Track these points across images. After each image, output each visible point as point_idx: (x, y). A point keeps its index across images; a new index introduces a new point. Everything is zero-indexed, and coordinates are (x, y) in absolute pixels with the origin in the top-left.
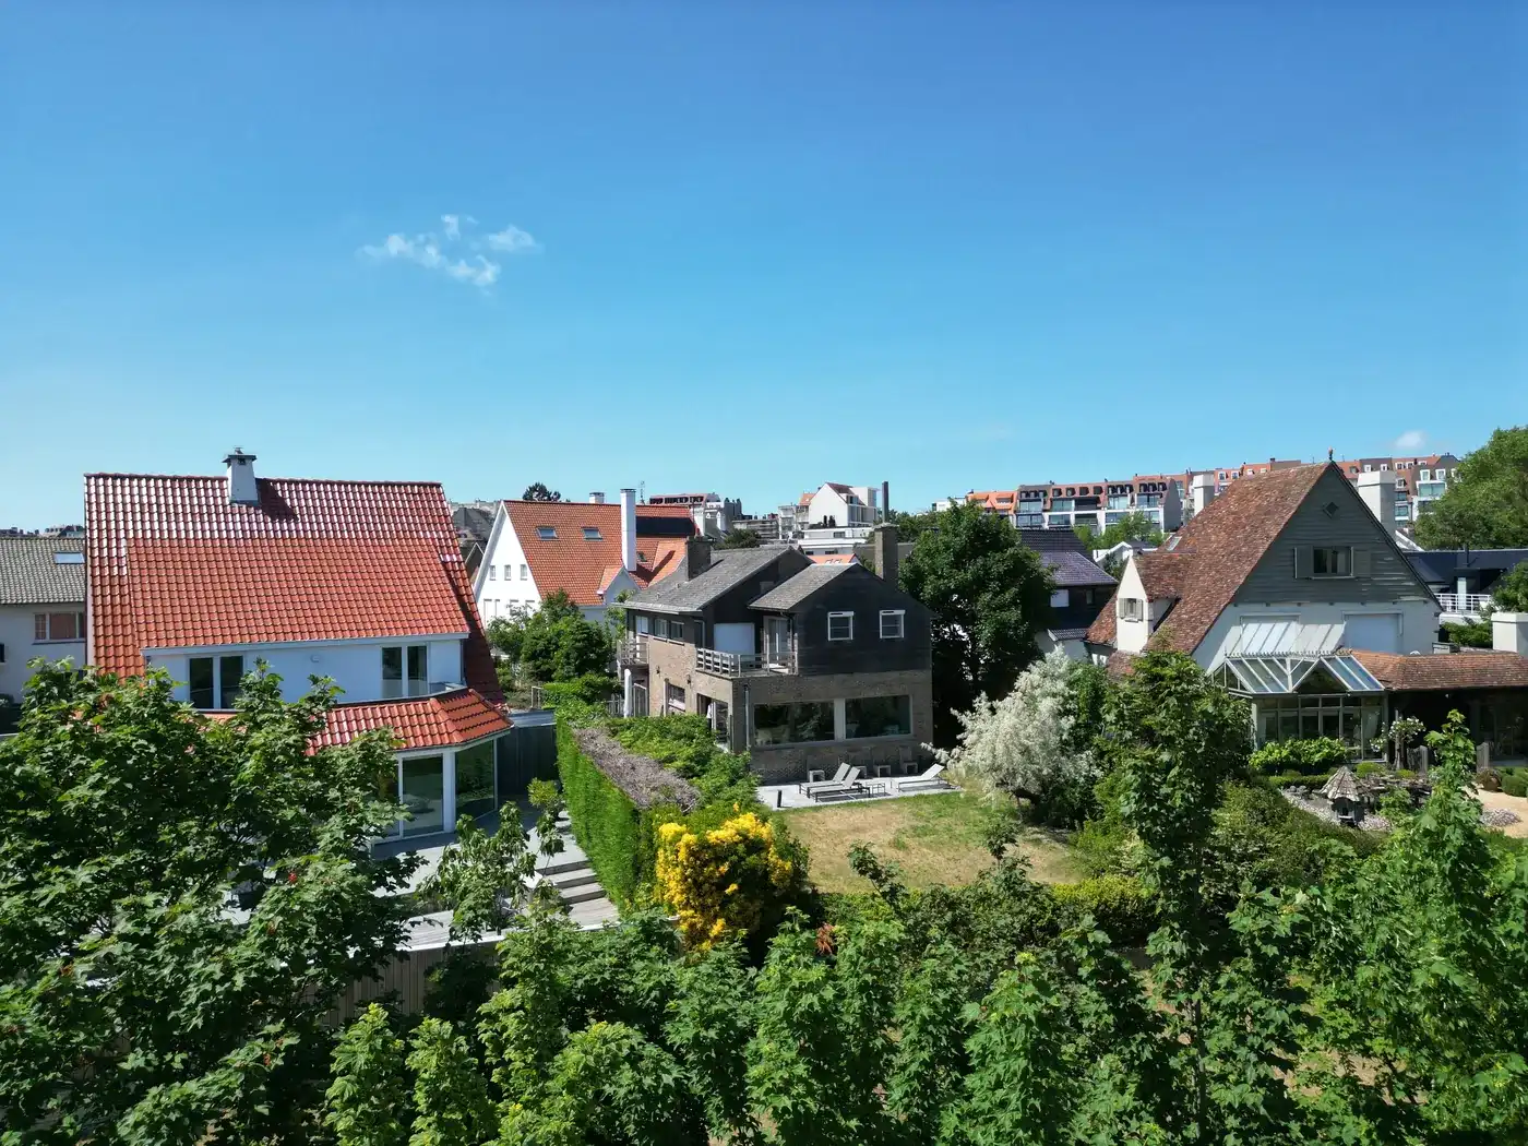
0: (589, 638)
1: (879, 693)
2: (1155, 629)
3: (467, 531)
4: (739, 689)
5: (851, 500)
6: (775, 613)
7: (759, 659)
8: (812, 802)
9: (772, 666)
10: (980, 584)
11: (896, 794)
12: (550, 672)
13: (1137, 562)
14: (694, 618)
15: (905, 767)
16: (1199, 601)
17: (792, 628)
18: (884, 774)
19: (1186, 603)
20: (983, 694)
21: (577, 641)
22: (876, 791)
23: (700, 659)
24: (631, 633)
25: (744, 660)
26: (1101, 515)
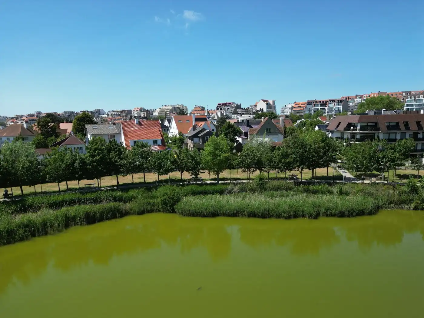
3: (175, 113)
5: (268, 104)
6: (200, 137)
14: (191, 137)
21: (179, 139)
23: (192, 142)
26: (326, 108)
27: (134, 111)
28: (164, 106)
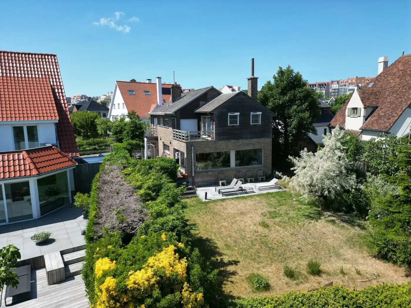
0: (136, 126)
1: (249, 148)
2: (366, 120)
4: (189, 146)
6: (205, 114)
7: (199, 133)
8: (220, 197)
9: (204, 136)
10: (292, 102)
11: (257, 192)
12: (122, 139)
13: (359, 92)
14: (172, 116)
15: (260, 178)
16: (389, 107)
17: (212, 120)
18: (251, 182)
19: (382, 109)
20: (306, 149)
21: (131, 127)
22: (249, 191)
23: (174, 134)
24: (152, 124)
25: (192, 134)
27: (74, 98)
28: (110, 93)
